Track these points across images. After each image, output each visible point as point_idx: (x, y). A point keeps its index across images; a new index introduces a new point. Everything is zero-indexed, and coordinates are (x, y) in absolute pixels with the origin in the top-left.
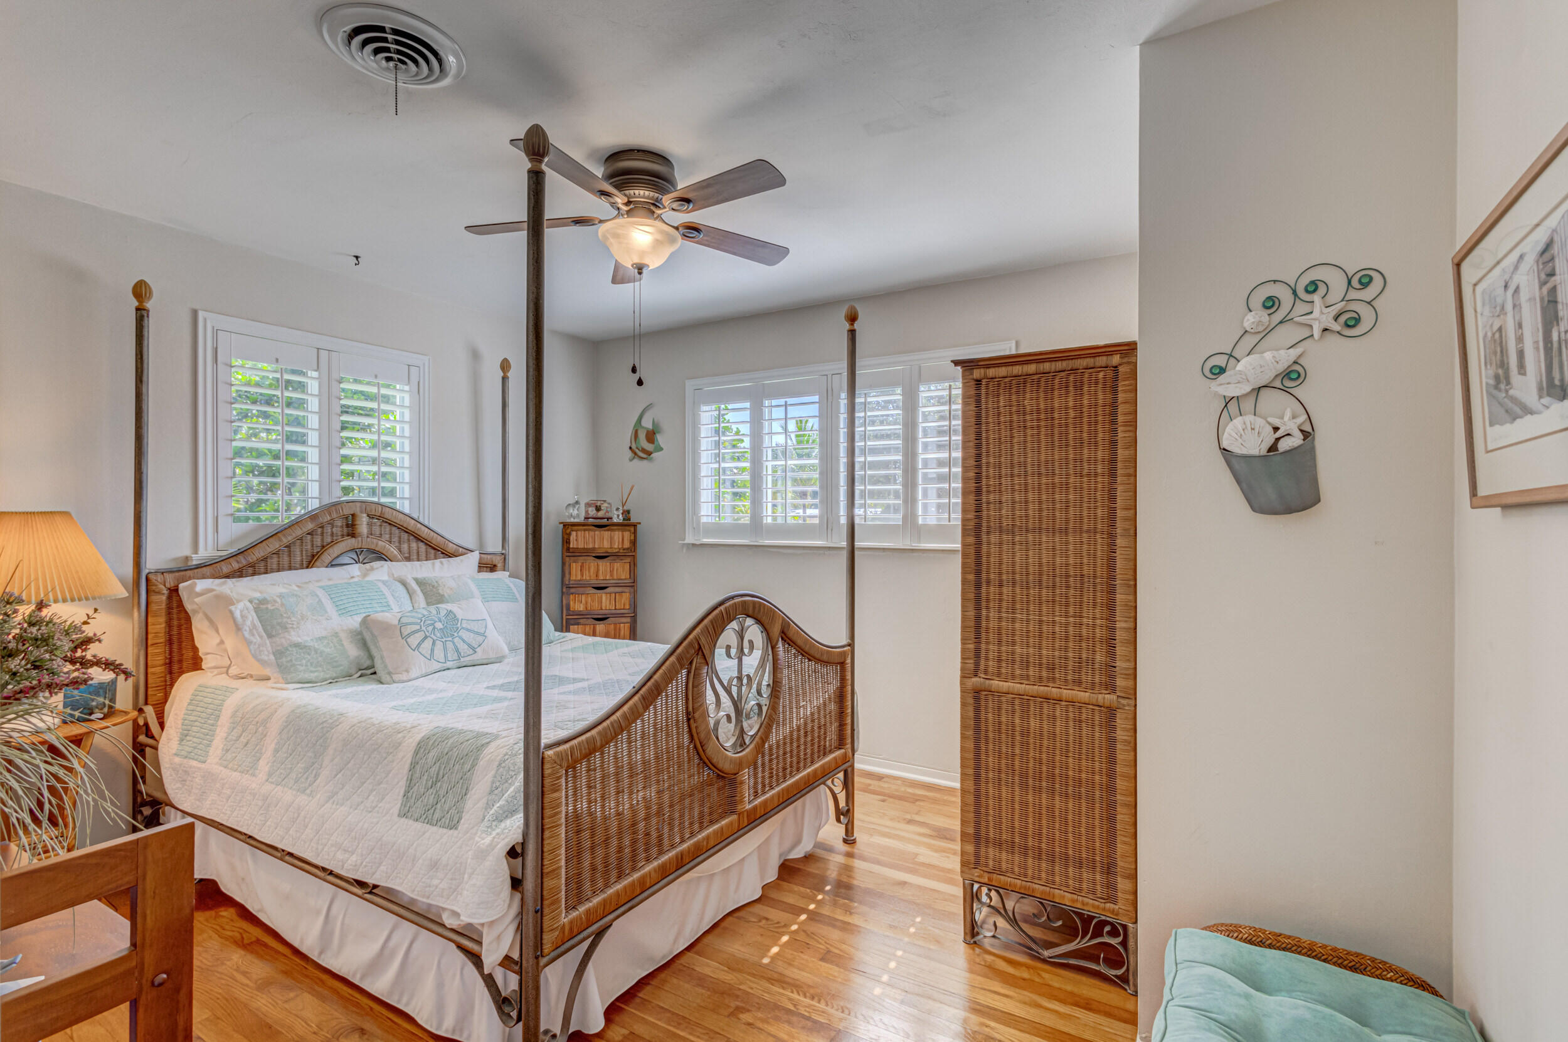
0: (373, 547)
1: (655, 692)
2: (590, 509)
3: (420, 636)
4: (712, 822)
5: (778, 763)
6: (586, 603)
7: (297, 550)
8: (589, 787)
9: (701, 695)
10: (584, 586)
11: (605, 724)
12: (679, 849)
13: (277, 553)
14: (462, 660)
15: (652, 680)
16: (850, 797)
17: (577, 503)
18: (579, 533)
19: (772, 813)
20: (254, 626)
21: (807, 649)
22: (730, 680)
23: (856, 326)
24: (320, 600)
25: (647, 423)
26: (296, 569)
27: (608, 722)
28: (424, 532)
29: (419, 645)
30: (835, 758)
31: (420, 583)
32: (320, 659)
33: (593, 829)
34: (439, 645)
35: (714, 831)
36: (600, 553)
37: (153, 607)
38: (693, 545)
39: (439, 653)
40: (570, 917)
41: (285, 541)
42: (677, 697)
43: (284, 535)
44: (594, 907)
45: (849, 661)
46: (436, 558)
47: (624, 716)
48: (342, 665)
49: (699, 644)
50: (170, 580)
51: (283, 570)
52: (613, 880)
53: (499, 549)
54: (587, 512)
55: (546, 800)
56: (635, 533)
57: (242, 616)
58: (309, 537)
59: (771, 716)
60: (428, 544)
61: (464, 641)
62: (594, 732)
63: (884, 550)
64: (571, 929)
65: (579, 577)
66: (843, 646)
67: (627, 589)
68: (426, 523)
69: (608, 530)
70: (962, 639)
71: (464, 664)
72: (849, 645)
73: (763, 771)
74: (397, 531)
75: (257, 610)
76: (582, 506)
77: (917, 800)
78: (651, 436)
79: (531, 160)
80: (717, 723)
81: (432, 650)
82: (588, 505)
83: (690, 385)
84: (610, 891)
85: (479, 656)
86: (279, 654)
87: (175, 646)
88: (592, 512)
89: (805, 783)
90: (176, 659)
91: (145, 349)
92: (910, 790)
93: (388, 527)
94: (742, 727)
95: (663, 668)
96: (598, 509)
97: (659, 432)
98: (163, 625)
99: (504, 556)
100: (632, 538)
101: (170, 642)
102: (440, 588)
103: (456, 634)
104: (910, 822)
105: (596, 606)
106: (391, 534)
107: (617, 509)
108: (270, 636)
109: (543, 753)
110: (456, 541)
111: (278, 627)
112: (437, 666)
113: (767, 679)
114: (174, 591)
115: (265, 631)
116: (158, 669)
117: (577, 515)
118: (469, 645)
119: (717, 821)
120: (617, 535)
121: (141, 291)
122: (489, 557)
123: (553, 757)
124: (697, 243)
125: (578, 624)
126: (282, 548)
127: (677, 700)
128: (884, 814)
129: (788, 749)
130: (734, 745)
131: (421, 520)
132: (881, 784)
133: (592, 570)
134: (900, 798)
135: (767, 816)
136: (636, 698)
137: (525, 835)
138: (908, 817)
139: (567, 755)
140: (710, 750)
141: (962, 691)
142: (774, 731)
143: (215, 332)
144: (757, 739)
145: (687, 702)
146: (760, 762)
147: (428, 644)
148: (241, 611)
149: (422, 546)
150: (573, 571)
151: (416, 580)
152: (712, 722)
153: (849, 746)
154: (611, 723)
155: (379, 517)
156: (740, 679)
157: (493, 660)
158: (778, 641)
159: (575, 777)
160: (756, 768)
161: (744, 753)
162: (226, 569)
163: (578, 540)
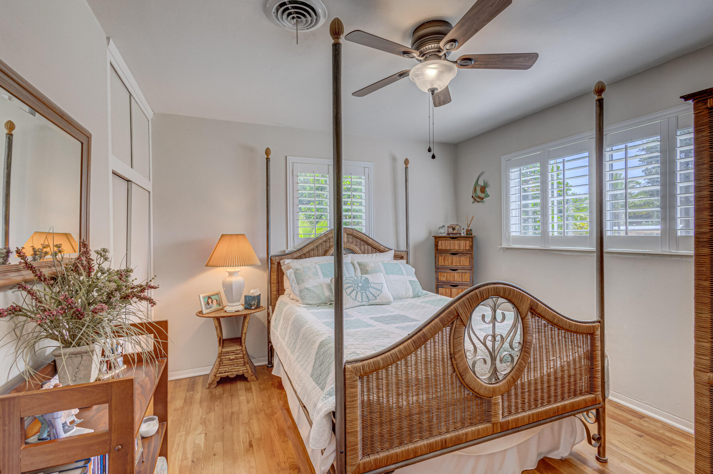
0: (349, 248)
1: (423, 339)
2: (450, 229)
3: (351, 289)
4: (472, 424)
5: (529, 395)
6: (447, 277)
7: (320, 248)
8: (378, 388)
9: (462, 344)
10: (446, 268)
11: (387, 354)
12: (443, 437)
13: (313, 250)
14: (370, 302)
15: (421, 332)
16: (601, 428)
17: (444, 226)
18: (443, 241)
19: (524, 428)
20: (293, 280)
21: (555, 321)
22: (485, 338)
23: (603, 96)
24: (317, 270)
25: (481, 183)
26: (320, 256)
27: (389, 353)
28: (370, 241)
29: (350, 293)
30: (585, 400)
31: (359, 264)
32: (314, 295)
33: (381, 413)
34: (359, 294)
35: (472, 431)
36: (454, 251)
37: (272, 269)
38: (507, 248)
39: (359, 298)
40: (364, 460)
41: (315, 245)
42: (442, 343)
43: (315, 243)
44: (380, 459)
45: (598, 332)
46: (376, 253)
47: (400, 351)
48: (322, 299)
49: (457, 312)
50: (278, 259)
51: (316, 256)
52: (395, 444)
53: (405, 249)
54: (448, 231)
55: (347, 392)
56: (472, 241)
57: (290, 275)
58: (325, 243)
59: (521, 363)
60: (372, 247)
61: (371, 293)
62: (379, 358)
63: (644, 254)
64: (364, 468)
65: (443, 264)
66: (594, 322)
67: (468, 271)
68: (372, 238)
69: (457, 240)
70: (696, 337)
71: (371, 304)
72: (599, 322)
73: (516, 398)
74: (359, 241)
75: (295, 273)
76: (446, 228)
77: (674, 444)
78: (483, 189)
79: (333, 39)
80: (474, 364)
81: (356, 296)
82: (449, 227)
83: (503, 159)
84: (392, 452)
85: (378, 301)
86: (301, 291)
87: (280, 284)
88: (451, 230)
89: (555, 413)
90: (280, 289)
91: (269, 173)
92: (668, 434)
93: (355, 239)
94: (495, 368)
95: (430, 325)
96: (454, 229)
97: (487, 187)
98: (276, 276)
99: (407, 253)
100: (471, 244)
101: (278, 283)
102: (367, 267)
103: (367, 289)
104: (662, 461)
105: (451, 279)
106: (356, 242)
107: (463, 229)
108: (298, 284)
109: (345, 366)
110: (384, 245)
111: (301, 280)
112: (359, 304)
113: (518, 338)
114: (279, 264)
115: (297, 282)
116: (274, 293)
117: (443, 232)
118: (373, 295)
119: (476, 424)
120: (462, 243)
121: (268, 152)
122: (400, 252)
123: (351, 369)
124: (472, 68)
125: (443, 287)
126: (315, 247)
127: (442, 345)
128: (639, 447)
129: (539, 387)
130: (490, 378)
131: (370, 236)
132: (642, 422)
133: (449, 260)
134: (658, 438)
135: (519, 429)
136: (409, 341)
137: (336, 408)
138: (662, 456)
139: (360, 369)
140: (468, 378)
141: (696, 382)
142: (526, 373)
143: (293, 163)
144: (508, 377)
145: (450, 347)
146: (513, 392)
147: (354, 293)
148: (290, 273)
149: (370, 248)
150: (440, 261)
151: (358, 263)
152: (470, 363)
153: (599, 393)
154: (391, 355)
155: (352, 235)
156: (494, 337)
157: (385, 303)
158: (527, 314)
159: (368, 381)
160: (509, 396)
161: (497, 385)
162: (295, 256)
163: (442, 245)
